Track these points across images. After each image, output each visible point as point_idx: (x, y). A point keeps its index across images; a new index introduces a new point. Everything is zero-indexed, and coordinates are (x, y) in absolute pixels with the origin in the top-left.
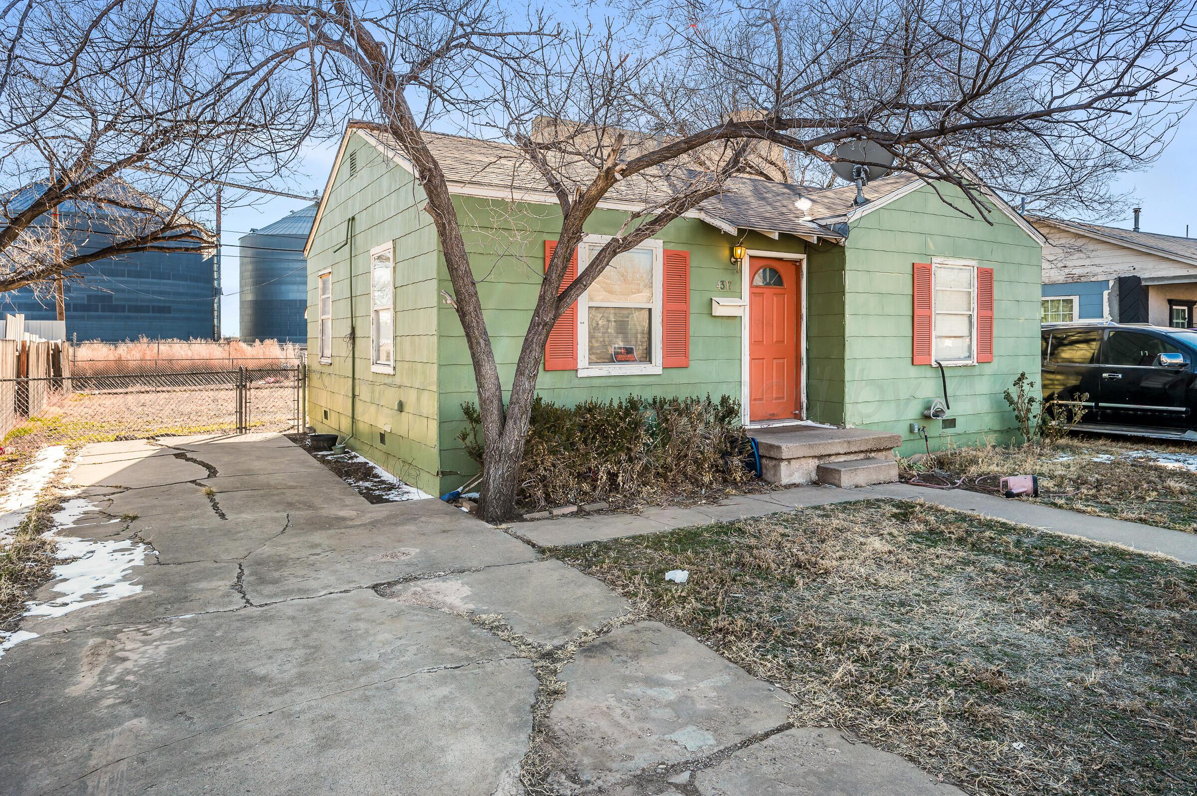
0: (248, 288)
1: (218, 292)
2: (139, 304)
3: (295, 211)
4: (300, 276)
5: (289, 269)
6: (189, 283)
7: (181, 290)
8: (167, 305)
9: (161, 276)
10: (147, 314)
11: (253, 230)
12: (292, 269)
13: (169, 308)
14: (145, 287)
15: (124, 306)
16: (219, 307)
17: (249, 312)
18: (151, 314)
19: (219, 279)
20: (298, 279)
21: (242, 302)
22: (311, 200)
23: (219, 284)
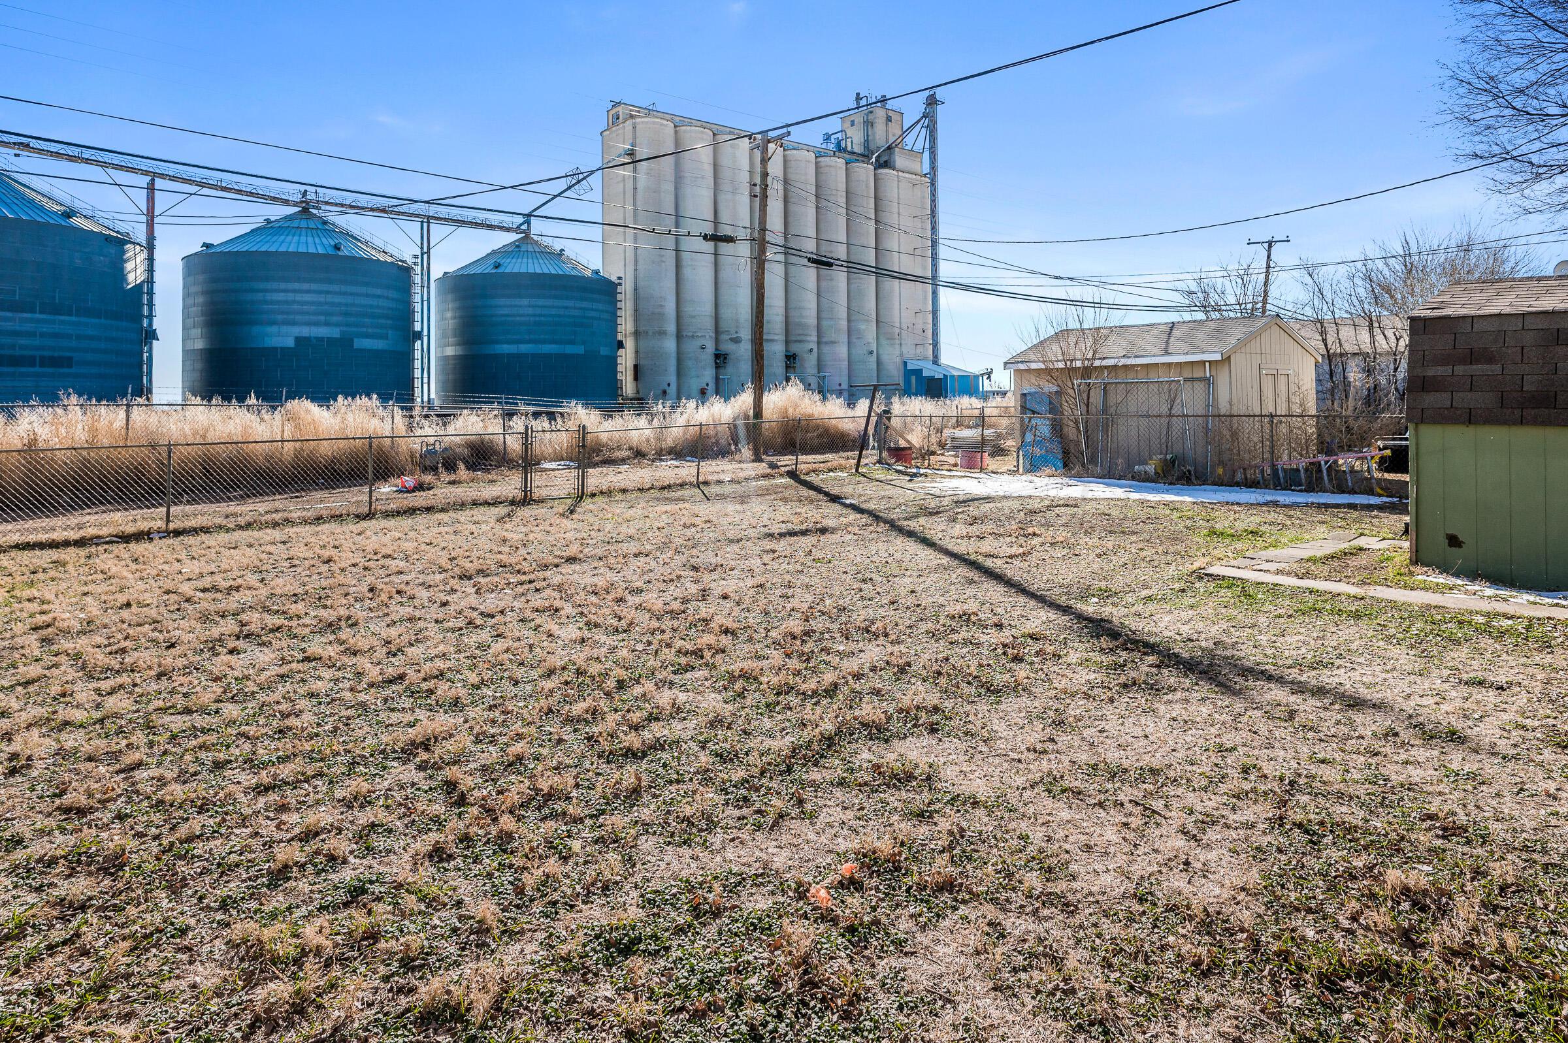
0: (197, 332)
1: (151, 335)
2: (56, 354)
3: (273, 219)
4: (282, 313)
5: (266, 302)
6: (103, 321)
7: (90, 332)
8: (68, 354)
9: (56, 310)
10: (31, 370)
11: (207, 246)
12: (272, 302)
13: (70, 359)
14: (28, 327)
15: (33, 358)
16: (150, 358)
17: (199, 366)
18: (37, 369)
19: (150, 316)
20: (280, 317)
21: (186, 352)
22: (295, 204)
23: (150, 324)
